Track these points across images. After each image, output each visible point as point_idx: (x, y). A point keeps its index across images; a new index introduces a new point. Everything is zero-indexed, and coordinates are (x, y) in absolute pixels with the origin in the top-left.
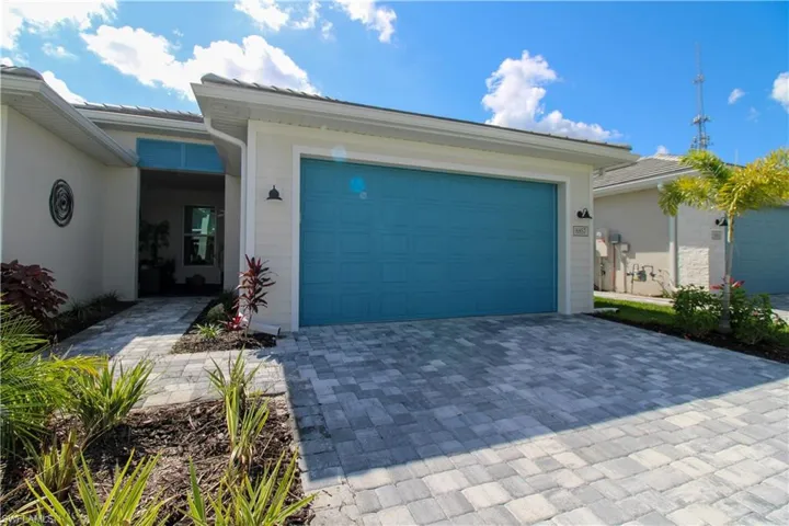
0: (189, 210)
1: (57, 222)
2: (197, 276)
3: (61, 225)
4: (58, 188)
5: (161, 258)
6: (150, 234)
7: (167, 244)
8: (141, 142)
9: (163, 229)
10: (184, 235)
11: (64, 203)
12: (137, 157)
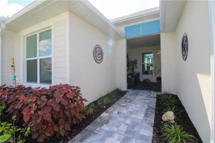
0: (143, 54)
1: (97, 62)
2: (147, 79)
3: (99, 63)
4: (96, 48)
5: (135, 72)
6: (131, 64)
7: (136, 67)
8: (126, 28)
9: (135, 62)
10: (142, 64)
11: (99, 54)
12: (125, 34)
